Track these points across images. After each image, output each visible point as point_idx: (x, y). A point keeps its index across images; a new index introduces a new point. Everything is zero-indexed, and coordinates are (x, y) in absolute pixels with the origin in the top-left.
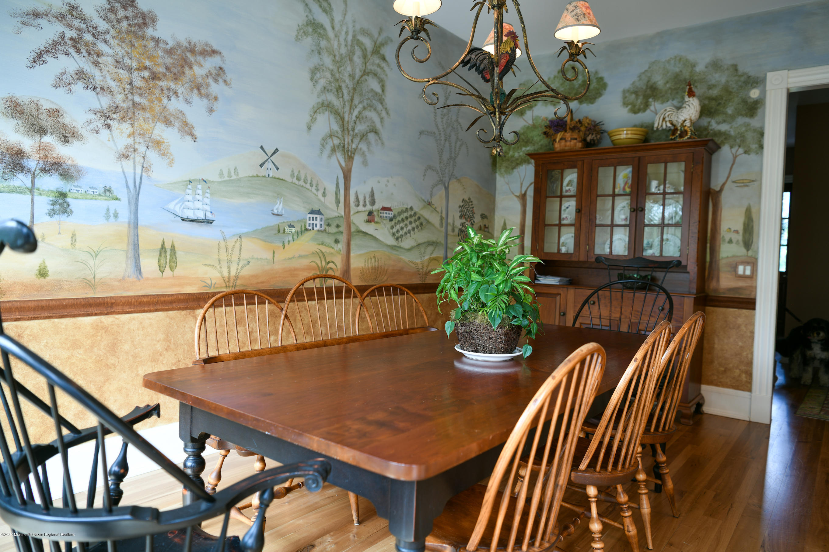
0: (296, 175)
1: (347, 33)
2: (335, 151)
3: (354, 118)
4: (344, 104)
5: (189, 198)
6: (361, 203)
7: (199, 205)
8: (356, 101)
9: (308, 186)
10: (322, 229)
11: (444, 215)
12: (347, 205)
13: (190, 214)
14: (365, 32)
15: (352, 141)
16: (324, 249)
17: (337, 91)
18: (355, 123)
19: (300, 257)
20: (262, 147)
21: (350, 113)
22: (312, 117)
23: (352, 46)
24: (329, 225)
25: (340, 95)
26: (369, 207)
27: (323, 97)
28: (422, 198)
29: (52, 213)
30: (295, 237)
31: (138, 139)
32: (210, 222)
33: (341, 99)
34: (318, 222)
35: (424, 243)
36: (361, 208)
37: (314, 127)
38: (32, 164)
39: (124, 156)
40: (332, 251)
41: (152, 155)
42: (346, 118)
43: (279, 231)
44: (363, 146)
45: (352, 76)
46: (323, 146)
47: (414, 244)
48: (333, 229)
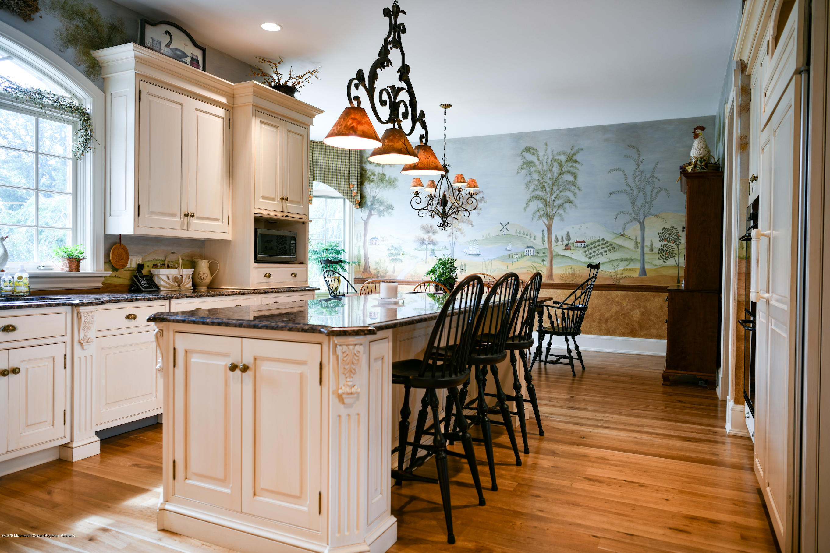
0: (518, 232)
1: (548, 159)
2: (541, 217)
3: (553, 198)
4: (547, 193)
5: (471, 247)
6: (560, 240)
7: (474, 249)
8: (555, 189)
9: (525, 236)
10: (534, 255)
11: (639, 240)
12: (550, 242)
13: (471, 253)
14: (559, 154)
15: (552, 210)
16: (535, 264)
17: (542, 188)
18: (554, 201)
19: (521, 268)
20: (501, 223)
21: (551, 196)
22: (527, 205)
23: (552, 163)
24: (538, 253)
25: (544, 190)
26: (566, 242)
27: (533, 194)
28: (614, 233)
29: (431, 255)
30: (518, 259)
31: (454, 229)
32: (479, 255)
33: (544, 192)
34: (532, 252)
35: (616, 260)
36: (560, 243)
37: (528, 209)
38: (426, 242)
39: (450, 236)
40: (540, 265)
41: (458, 234)
42: (548, 200)
43: (510, 257)
44: (561, 211)
45: (551, 179)
46: (534, 216)
47: (608, 260)
48: (541, 255)
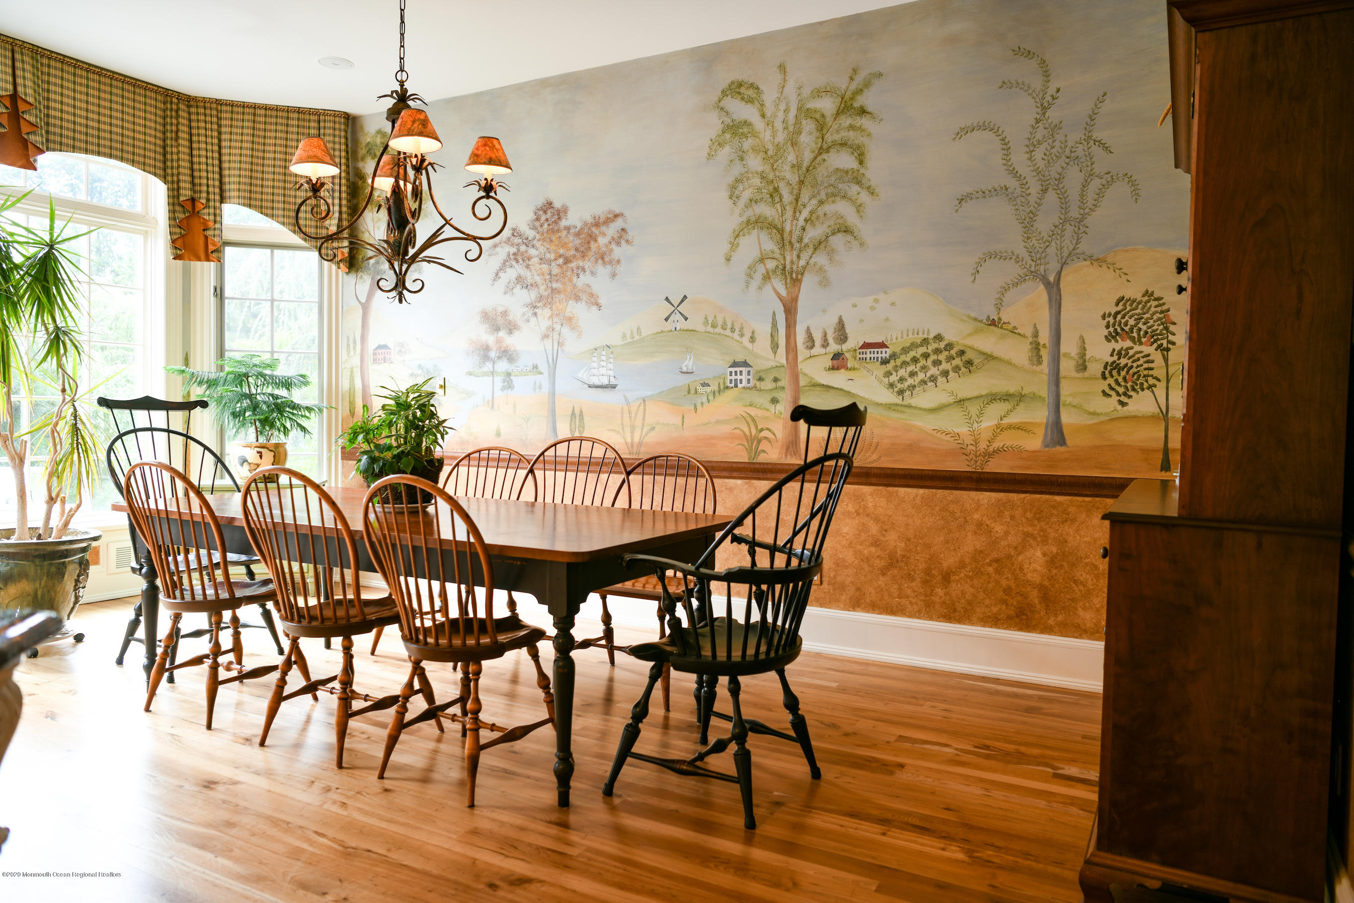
0: (710, 322)
1: (786, 111)
2: (769, 278)
3: (801, 222)
4: (784, 209)
5: (595, 365)
6: (818, 342)
7: (603, 371)
8: (805, 197)
9: (728, 332)
10: (751, 385)
11: (1045, 338)
12: (791, 348)
13: (596, 381)
14: (818, 93)
15: (798, 257)
16: (753, 412)
17: (771, 196)
18: (804, 229)
19: (718, 422)
20: (667, 299)
21: (795, 218)
22: (732, 244)
23: (797, 122)
24: (761, 379)
25: (777, 199)
26: (834, 347)
27: (749, 213)
28: (969, 317)
29: (503, 389)
30: (711, 398)
31: (556, 319)
32: (614, 387)
33: (778, 205)
34: (744, 377)
35: (977, 397)
36: (818, 350)
37: (735, 257)
38: (493, 354)
39: (546, 336)
40: (766, 414)
41: (566, 331)
42: (788, 228)
43: (689, 392)
44: (820, 259)
45: (796, 166)
46: (750, 276)
47: (951, 400)
48: (768, 385)
